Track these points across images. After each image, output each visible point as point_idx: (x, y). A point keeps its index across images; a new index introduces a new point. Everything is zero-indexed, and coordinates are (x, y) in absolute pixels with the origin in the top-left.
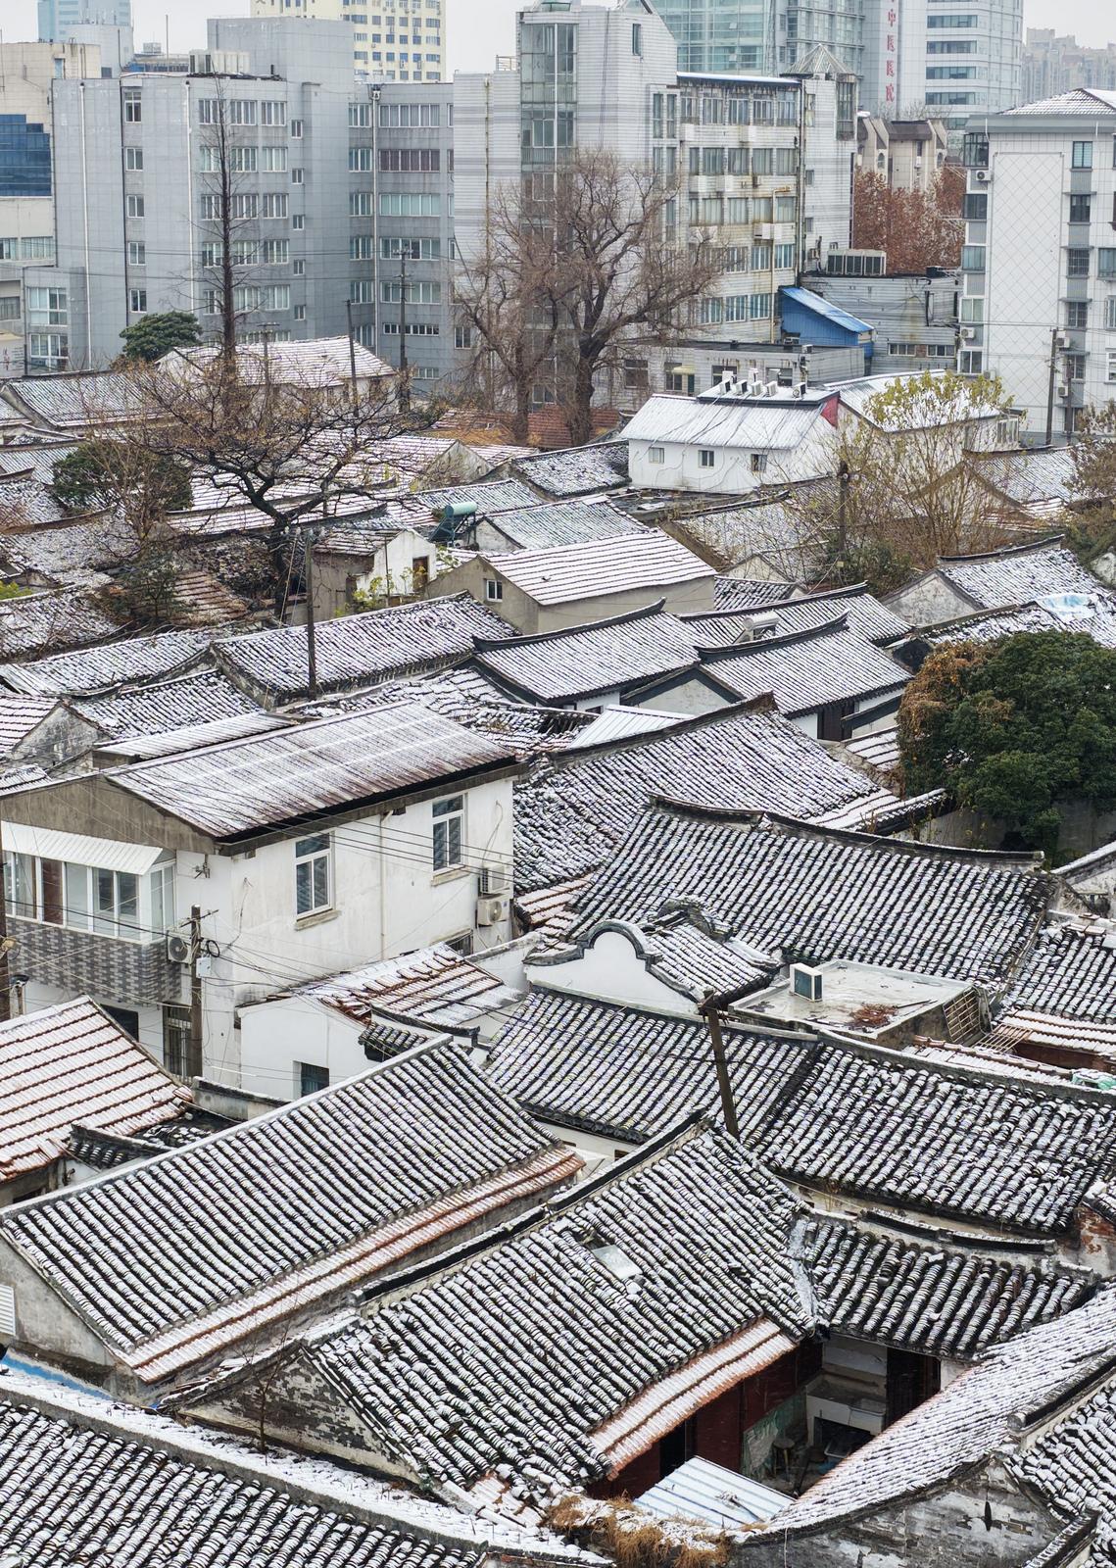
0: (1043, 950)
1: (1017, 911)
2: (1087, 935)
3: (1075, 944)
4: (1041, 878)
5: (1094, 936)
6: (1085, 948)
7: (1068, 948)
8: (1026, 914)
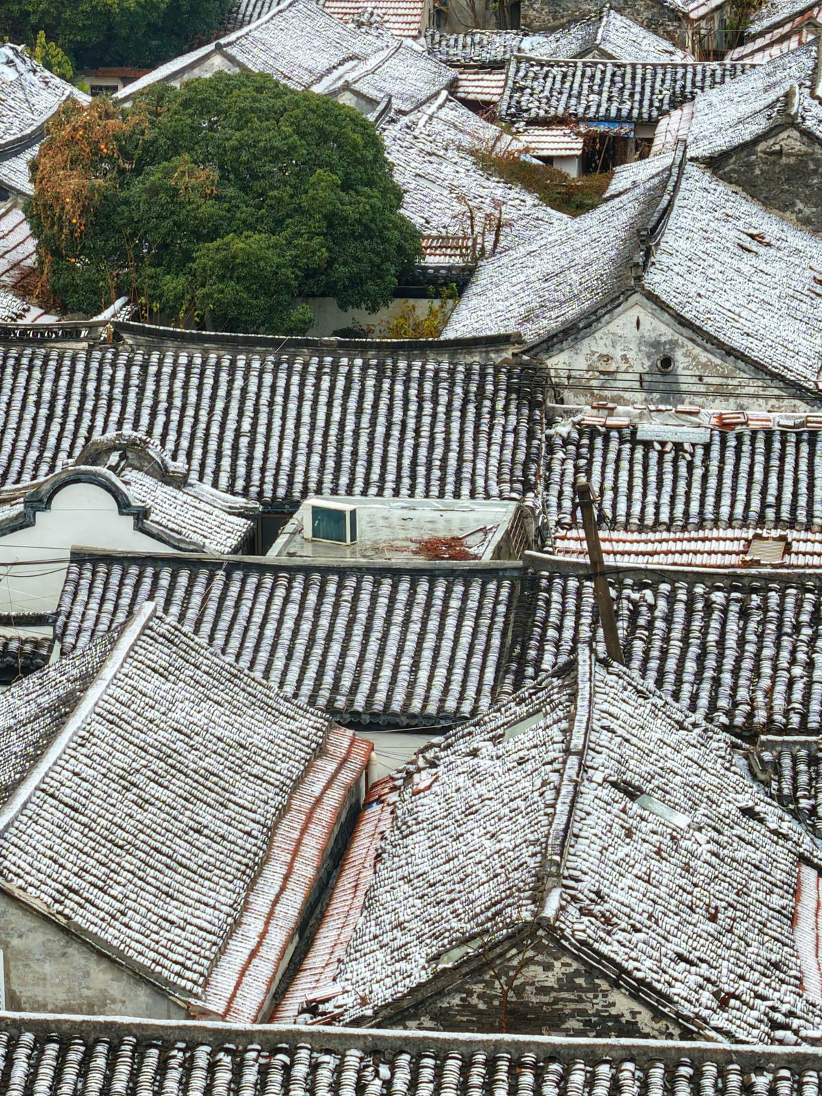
0: (560, 455)
1: (513, 408)
2: (610, 428)
3: (599, 442)
4: (525, 366)
5: (619, 428)
6: (614, 445)
7: (591, 448)
8: (526, 411)
